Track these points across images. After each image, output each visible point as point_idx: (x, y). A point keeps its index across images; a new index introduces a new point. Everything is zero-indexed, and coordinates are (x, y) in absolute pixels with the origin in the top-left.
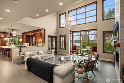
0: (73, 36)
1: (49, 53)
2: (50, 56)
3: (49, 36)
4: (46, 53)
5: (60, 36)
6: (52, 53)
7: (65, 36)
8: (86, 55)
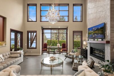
0: (43, 33)
1: (16, 57)
2: (18, 61)
3: (12, 31)
4: (10, 57)
5: (28, 32)
6: (20, 56)
7: (36, 32)
8: (57, 52)
